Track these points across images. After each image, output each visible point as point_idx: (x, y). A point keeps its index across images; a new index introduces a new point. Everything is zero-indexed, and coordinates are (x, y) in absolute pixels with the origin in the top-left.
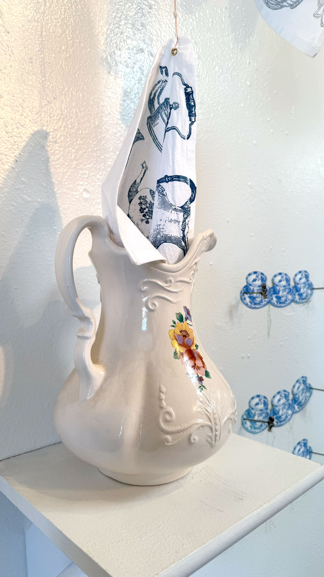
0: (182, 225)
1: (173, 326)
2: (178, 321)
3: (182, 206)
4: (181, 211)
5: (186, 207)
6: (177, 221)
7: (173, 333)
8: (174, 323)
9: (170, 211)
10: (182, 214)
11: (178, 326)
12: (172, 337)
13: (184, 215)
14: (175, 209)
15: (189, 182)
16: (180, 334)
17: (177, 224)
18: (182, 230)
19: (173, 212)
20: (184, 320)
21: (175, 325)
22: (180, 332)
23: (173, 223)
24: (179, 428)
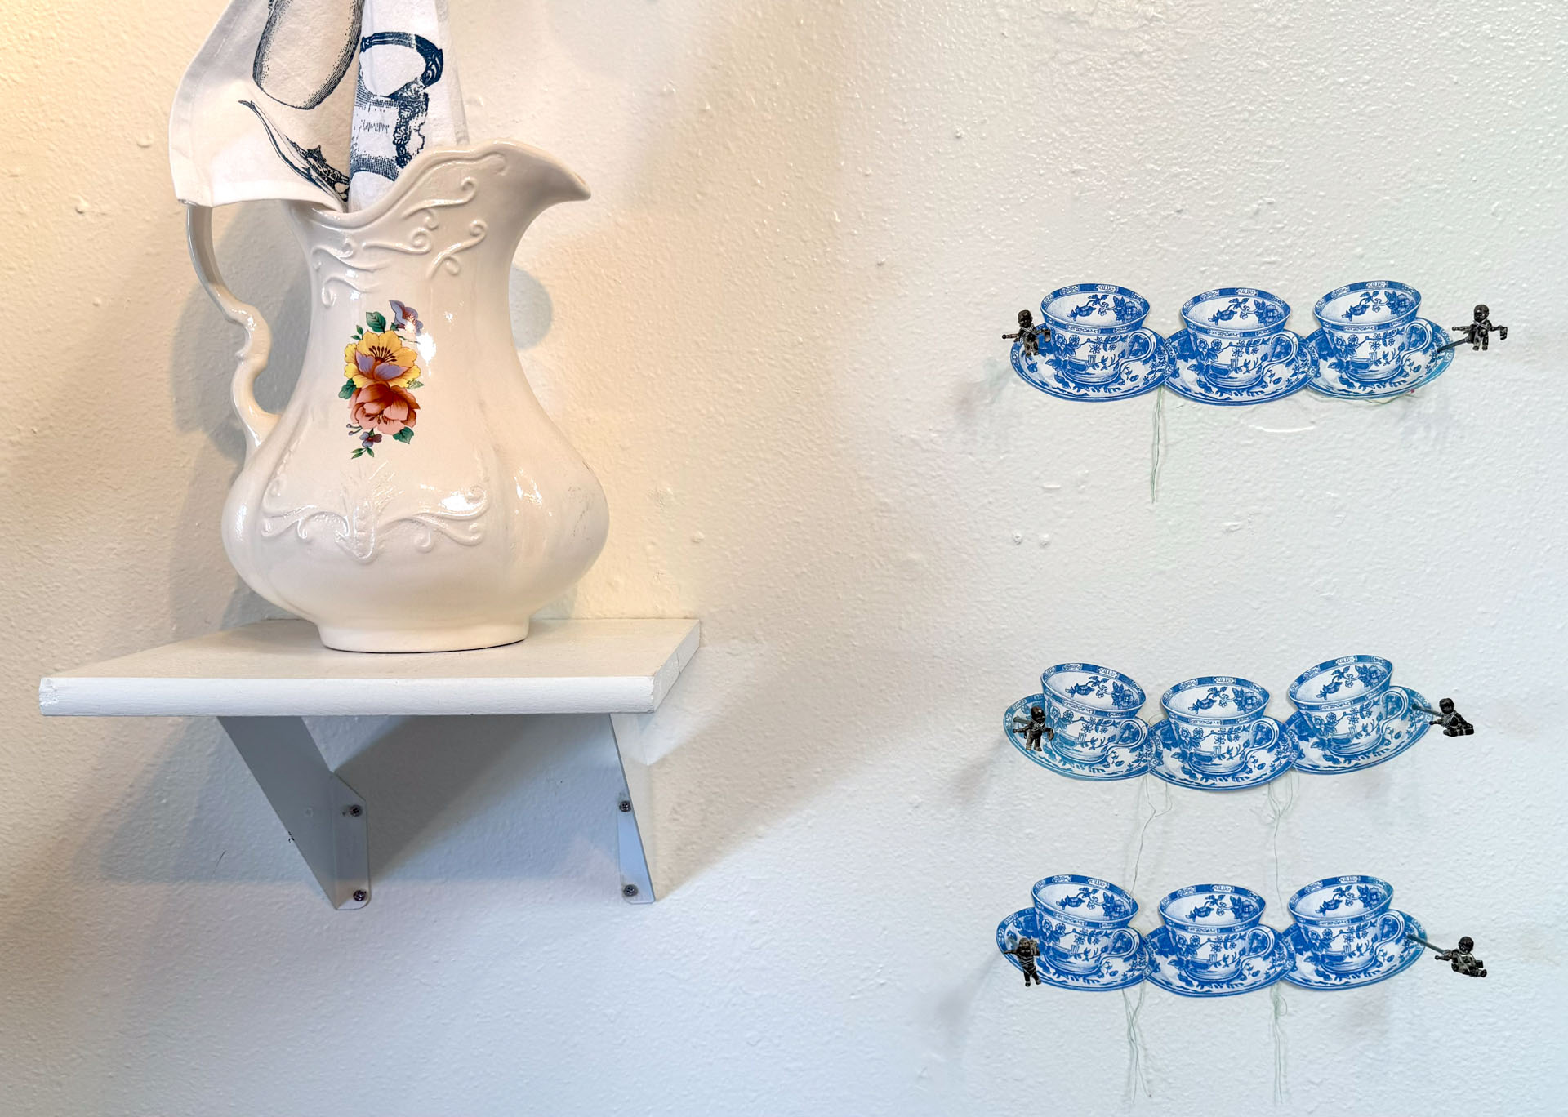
0: (396, 132)
1: (357, 338)
2: (371, 329)
3: (393, 94)
4: (389, 104)
5: (405, 94)
6: (381, 126)
7: (354, 351)
8: (360, 331)
9: (367, 106)
10: (395, 110)
11: (367, 338)
12: (350, 358)
13: (400, 113)
14: (377, 103)
15: (414, 42)
16: (370, 353)
17: (383, 132)
18: (394, 142)
19: (373, 108)
20: (388, 327)
21: (360, 336)
22: (370, 350)
23: (372, 130)
24: (283, 509)
